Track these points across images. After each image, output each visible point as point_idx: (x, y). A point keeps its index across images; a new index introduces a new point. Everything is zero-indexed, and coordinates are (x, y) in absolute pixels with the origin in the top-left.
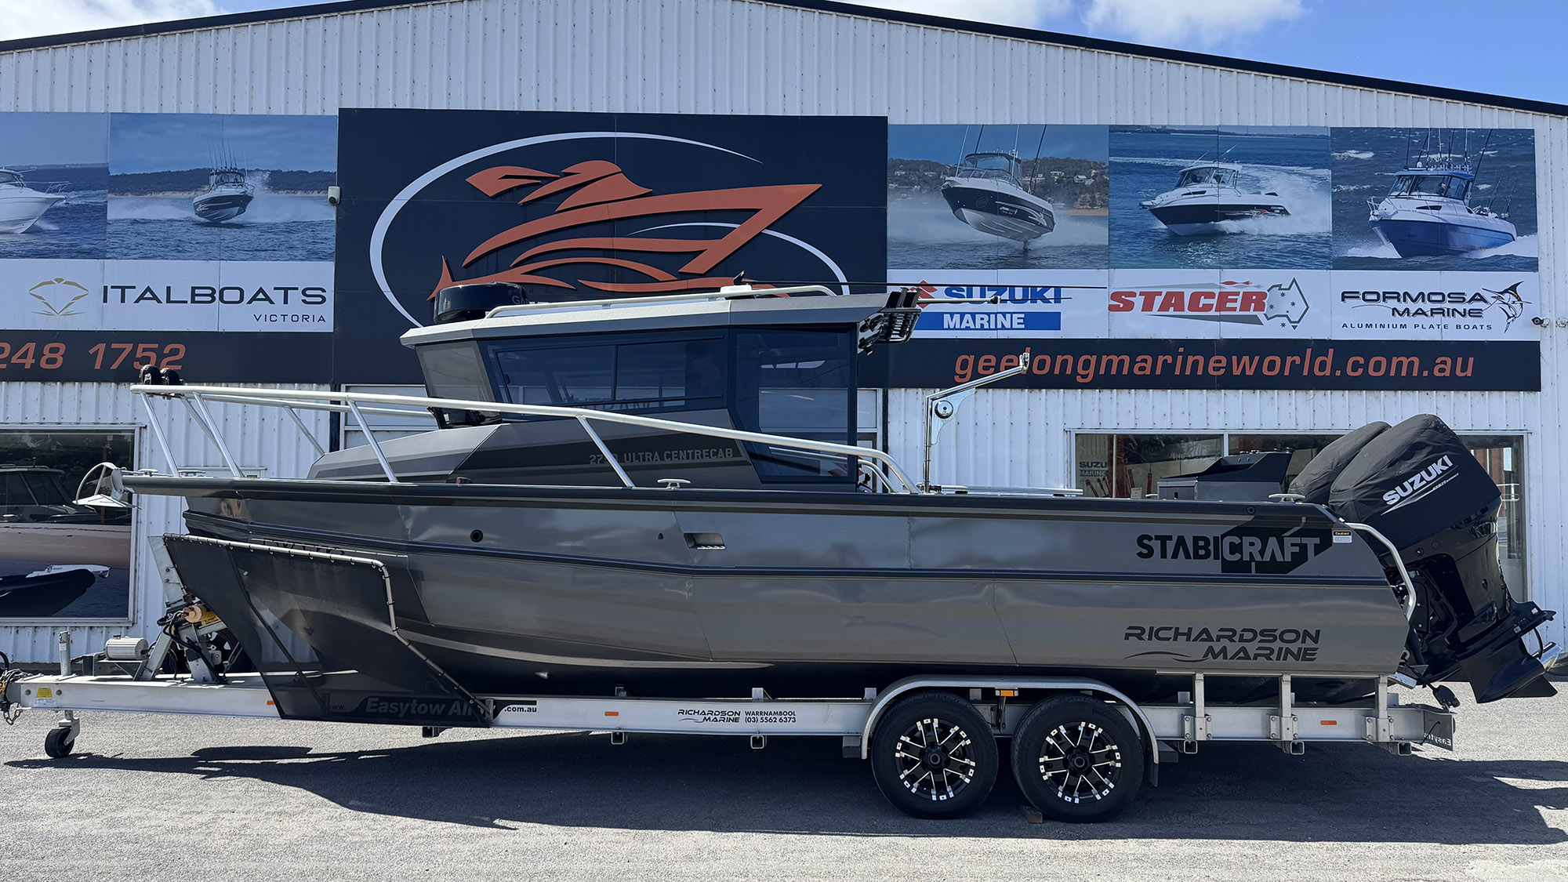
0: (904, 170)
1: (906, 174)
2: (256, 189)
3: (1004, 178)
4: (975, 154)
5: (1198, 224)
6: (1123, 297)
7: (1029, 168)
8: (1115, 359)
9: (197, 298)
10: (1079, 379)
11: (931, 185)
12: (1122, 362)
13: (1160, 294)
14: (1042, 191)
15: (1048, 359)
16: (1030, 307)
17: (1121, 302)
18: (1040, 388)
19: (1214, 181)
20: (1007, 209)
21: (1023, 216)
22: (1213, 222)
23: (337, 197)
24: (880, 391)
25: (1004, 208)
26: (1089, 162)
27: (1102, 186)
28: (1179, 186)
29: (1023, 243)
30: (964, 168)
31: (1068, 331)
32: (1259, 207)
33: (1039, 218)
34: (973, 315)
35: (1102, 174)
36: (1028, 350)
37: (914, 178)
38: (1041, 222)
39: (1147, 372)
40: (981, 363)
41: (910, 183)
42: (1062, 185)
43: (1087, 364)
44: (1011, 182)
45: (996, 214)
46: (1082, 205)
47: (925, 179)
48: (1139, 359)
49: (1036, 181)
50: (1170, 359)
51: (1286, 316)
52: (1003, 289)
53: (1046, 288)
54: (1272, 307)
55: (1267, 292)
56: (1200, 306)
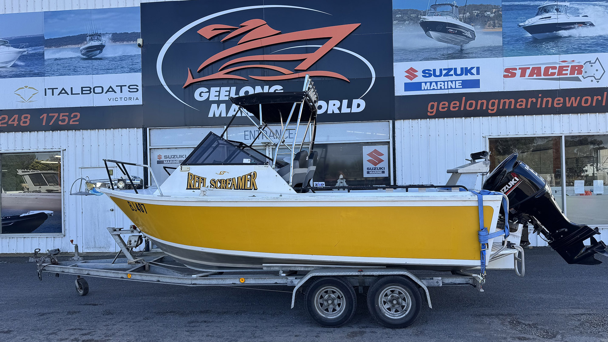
0: (401, 14)
1: (401, 16)
2: (107, 42)
3: (450, 16)
4: (435, 5)
5: (547, 33)
6: (511, 71)
7: (462, 10)
8: (507, 101)
9: (84, 92)
10: (490, 111)
11: (414, 21)
12: (511, 102)
13: (529, 68)
14: (469, 21)
15: (474, 102)
16: (464, 77)
17: (510, 73)
18: (470, 117)
19: (555, 11)
20: (452, 30)
21: (460, 33)
22: (555, 32)
23: (141, 43)
24: (391, 121)
25: (450, 30)
26: (492, 6)
27: (498, 17)
28: (537, 15)
29: (460, 46)
30: (430, 12)
31: (483, 88)
32: (578, 23)
33: (468, 34)
34: (436, 83)
35: (498, 11)
36: (464, 98)
37: (406, 18)
38: (469, 36)
39: (524, 107)
40: (441, 106)
41: (404, 20)
42: (479, 17)
43: (493, 104)
44: (453, 17)
45: (446, 33)
46: (489, 27)
47: (411, 18)
48: (519, 100)
49: (465, 16)
50: (534, 100)
51: (594, 76)
52: (451, 69)
53: (472, 68)
54: (586, 72)
55: (583, 65)
56: (549, 73)
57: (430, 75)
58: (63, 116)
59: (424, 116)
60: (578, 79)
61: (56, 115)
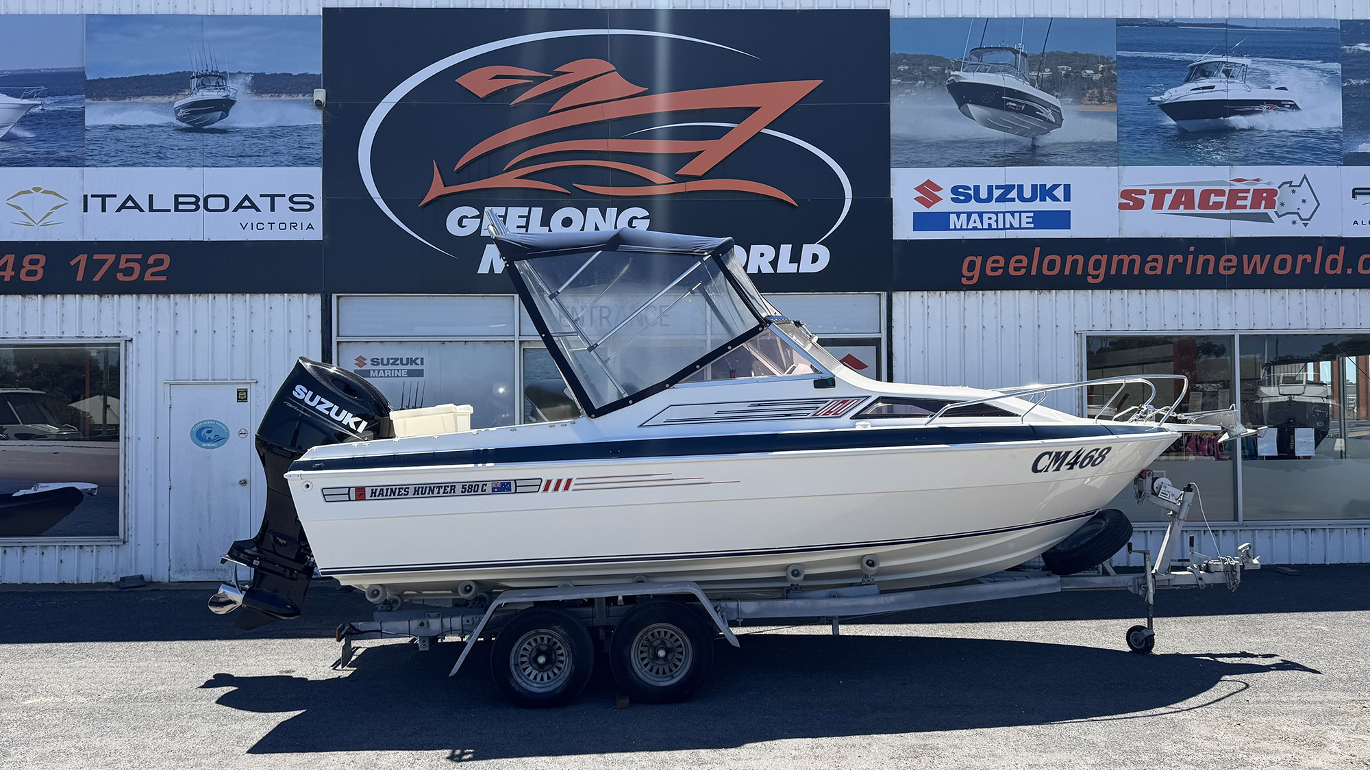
0: (908, 65)
1: (909, 69)
3: (1010, 73)
4: (980, 48)
5: (1207, 120)
6: (1133, 195)
7: (1036, 62)
8: (1126, 259)
9: (181, 207)
10: (1090, 279)
11: (935, 80)
12: (1132, 262)
13: (1170, 191)
14: (1050, 86)
15: (1058, 259)
16: (1038, 206)
17: (1131, 199)
18: (1050, 289)
19: (1223, 75)
20: (1014, 105)
21: (1031, 111)
22: (1222, 118)
23: (322, 100)
24: (884, 294)
25: (1010, 103)
26: (1096, 57)
27: (1109, 80)
28: (1187, 81)
29: (1031, 139)
30: (969, 62)
31: (1077, 230)
32: (1269, 102)
33: (1047, 114)
34: (980, 215)
35: (1110, 69)
36: (1037, 250)
37: (918, 73)
38: (1049, 118)
39: (1159, 272)
40: (989, 265)
41: (914, 78)
42: (1070, 80)
43: (1097, 265)
44: (1018, 77)
45: (1003, 110)
46: (1089, 100)
47: (929, 74)
48: (1150, 258)
49: (1042, 75)
50: (1180, 258)
51: (1298, 213)
52: (1011, 187)
53: (1055, 187)
54: (1282, 204)
55: (1278, 189)
56: (1211, 204)
57: (968, 199)
58: (128, 261)
59: (952, 284)
60: (1265, 218)
61: (111, 258)
